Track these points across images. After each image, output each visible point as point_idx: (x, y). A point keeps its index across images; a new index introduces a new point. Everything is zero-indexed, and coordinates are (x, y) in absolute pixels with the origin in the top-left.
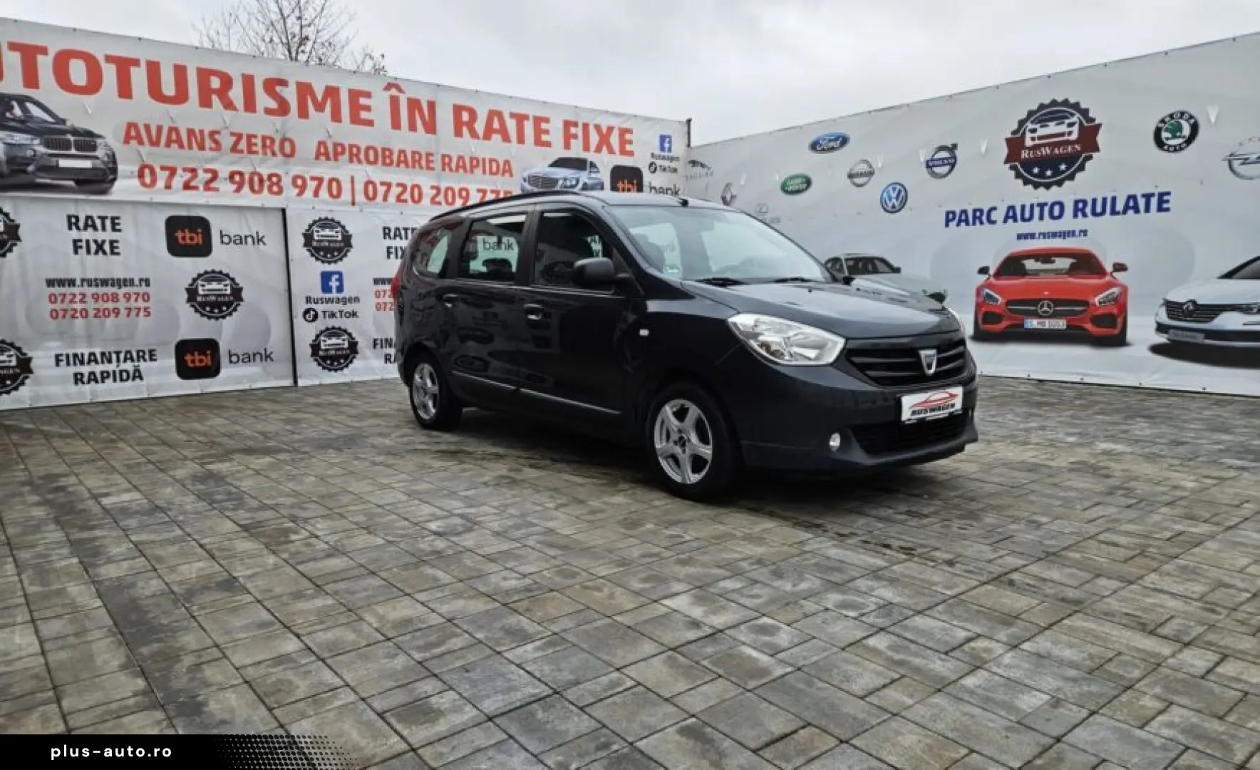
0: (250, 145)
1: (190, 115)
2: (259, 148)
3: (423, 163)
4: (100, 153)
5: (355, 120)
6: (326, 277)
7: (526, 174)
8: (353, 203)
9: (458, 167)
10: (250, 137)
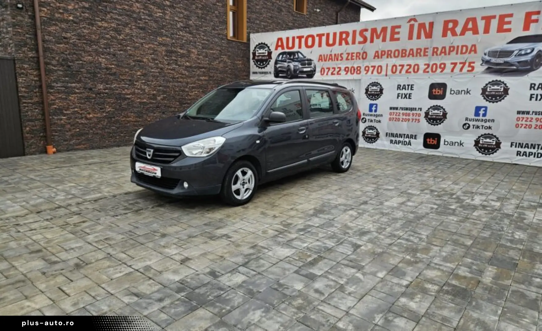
0: (352, 56)
1: (337, 49)
2: (355, 58)
3: (422, 53)
4: (312, 66)
5: (392, 39)
6: (371, 106)
7: (487, 51)
8: (386, 75)
9: (441, 52)
10: (352, 53)
